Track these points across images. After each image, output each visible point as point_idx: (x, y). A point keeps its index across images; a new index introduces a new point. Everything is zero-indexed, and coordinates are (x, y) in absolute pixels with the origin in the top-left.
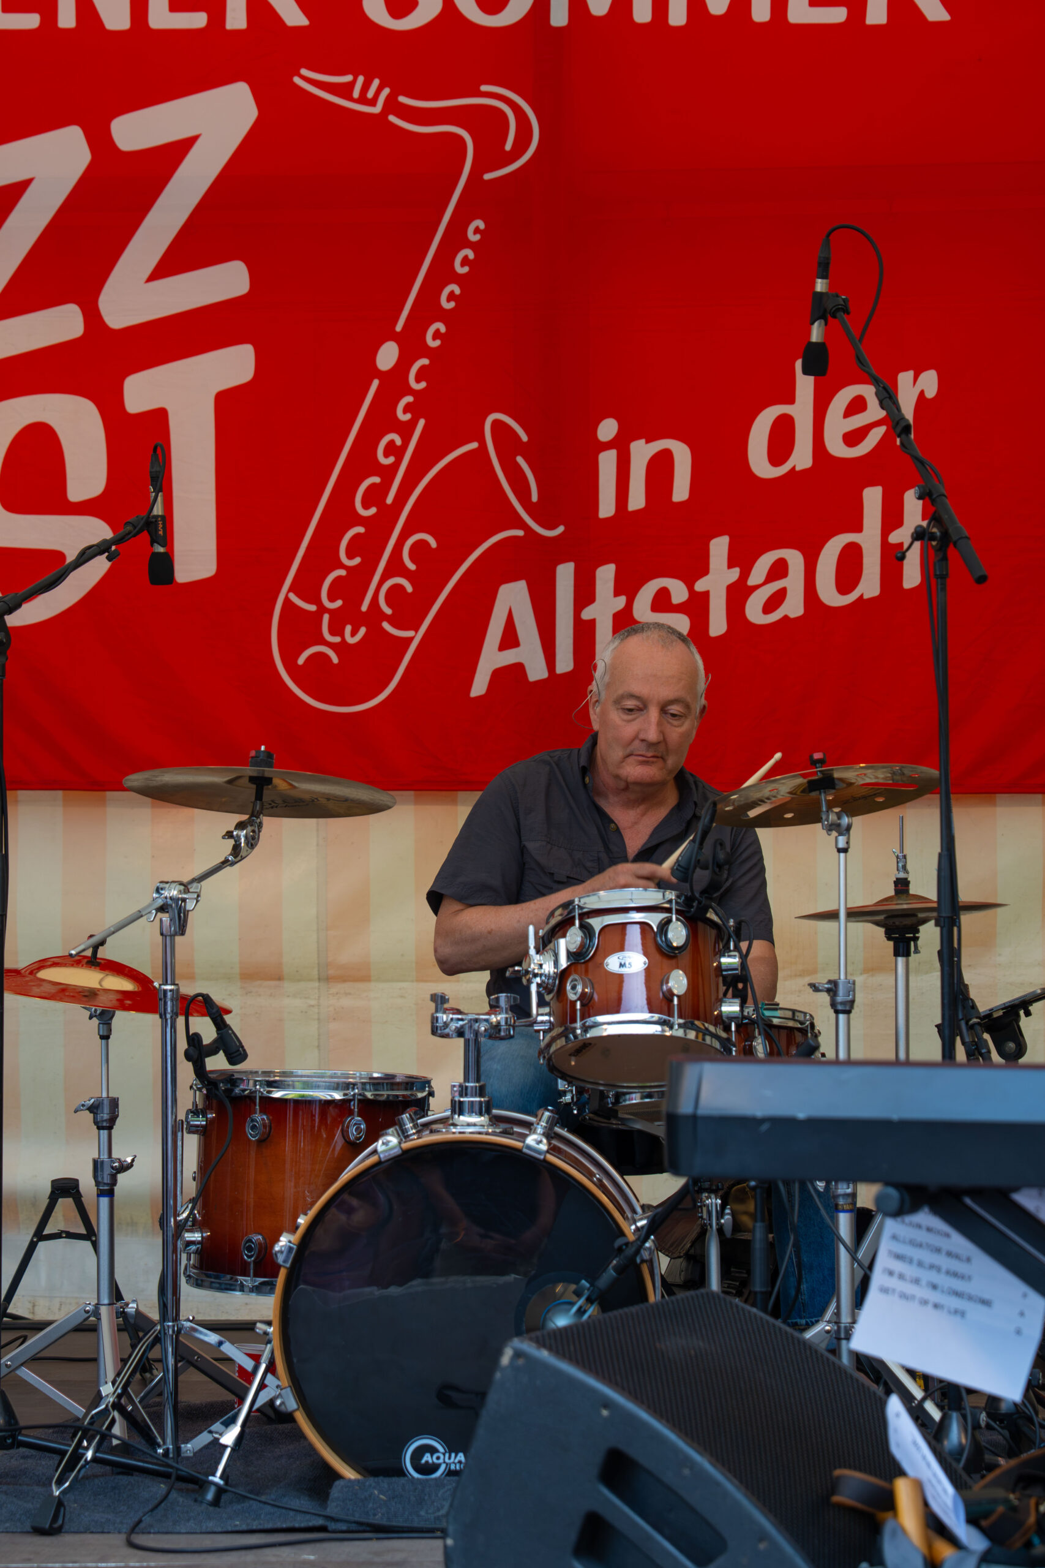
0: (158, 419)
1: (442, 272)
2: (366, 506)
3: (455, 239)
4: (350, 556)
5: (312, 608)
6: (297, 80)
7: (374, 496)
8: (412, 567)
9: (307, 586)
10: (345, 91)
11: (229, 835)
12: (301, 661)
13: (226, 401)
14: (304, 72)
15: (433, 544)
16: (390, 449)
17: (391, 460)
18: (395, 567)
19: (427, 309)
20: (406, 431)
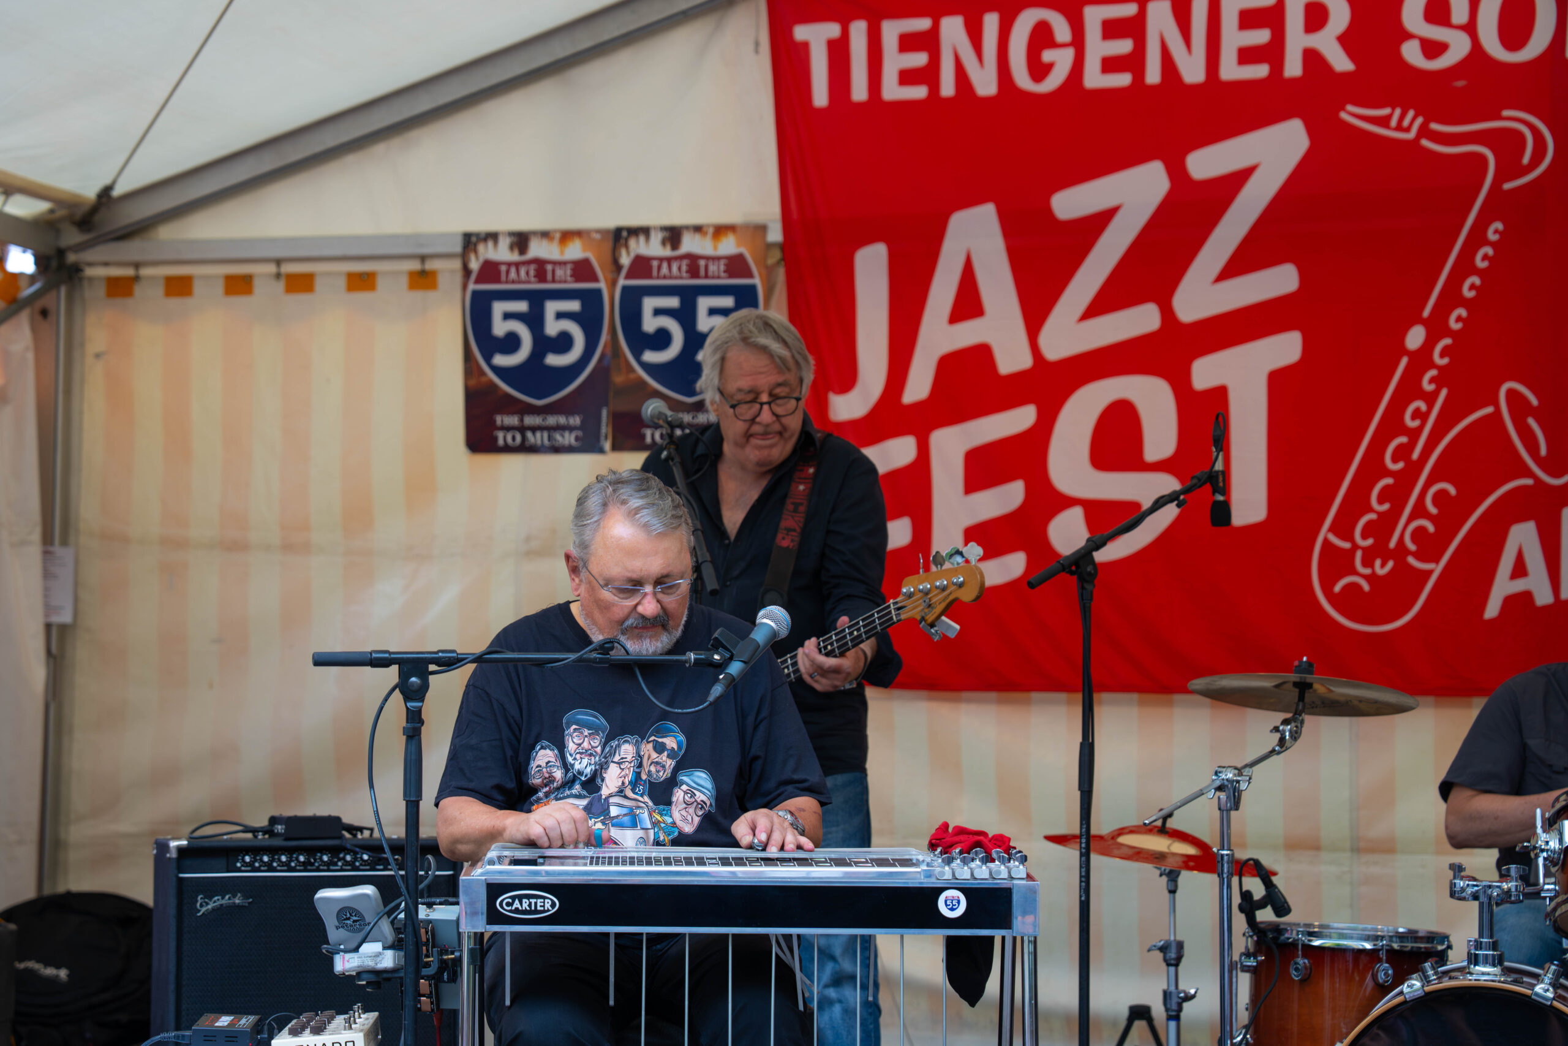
0: (1220, 394)
1: (1464, 266)
2: (1395, 460)
3: (1477, 238)
4: (1381, 501)
5: (1347, 545)
6: (1343, 115)
7: (1402, 453)
8: (1433, 510)
9: (1343, 528)
10: (1384, 122)
11: (1276, 729)
12: (1337, 588)
13: (1278, 380)
14: (1350, 108)
15: (1452, 491)
16: (1416, 414)
17: (1416, 423)
18: (1419, 511)
19: (1451, 297)
20: (1431, 399)
